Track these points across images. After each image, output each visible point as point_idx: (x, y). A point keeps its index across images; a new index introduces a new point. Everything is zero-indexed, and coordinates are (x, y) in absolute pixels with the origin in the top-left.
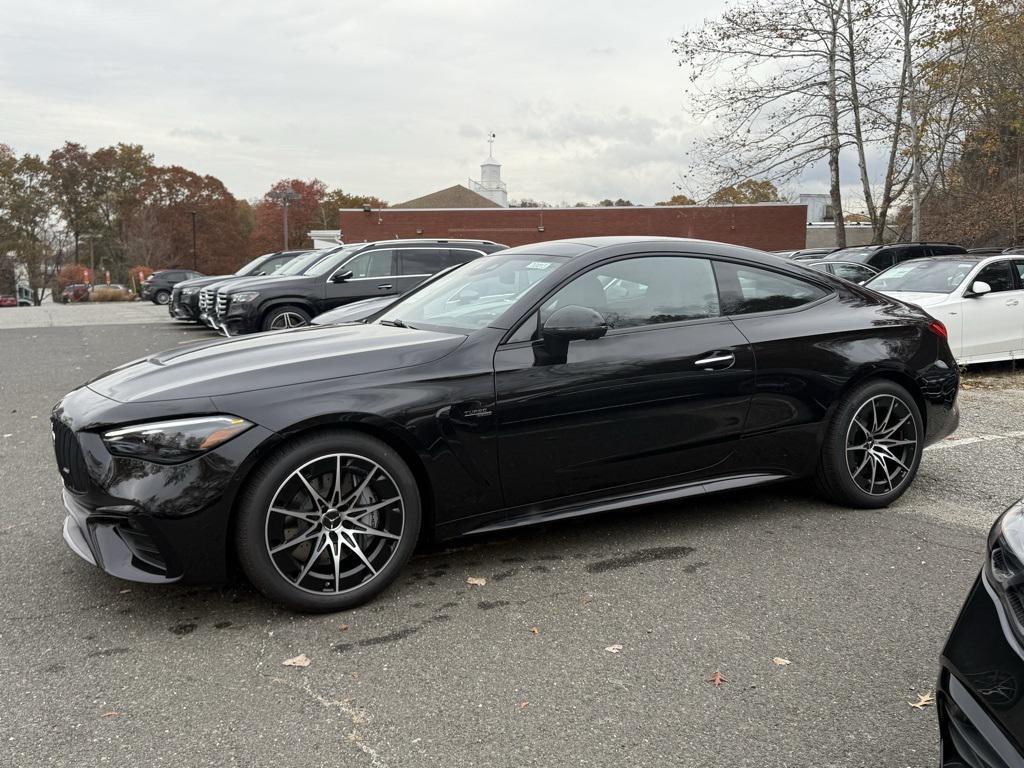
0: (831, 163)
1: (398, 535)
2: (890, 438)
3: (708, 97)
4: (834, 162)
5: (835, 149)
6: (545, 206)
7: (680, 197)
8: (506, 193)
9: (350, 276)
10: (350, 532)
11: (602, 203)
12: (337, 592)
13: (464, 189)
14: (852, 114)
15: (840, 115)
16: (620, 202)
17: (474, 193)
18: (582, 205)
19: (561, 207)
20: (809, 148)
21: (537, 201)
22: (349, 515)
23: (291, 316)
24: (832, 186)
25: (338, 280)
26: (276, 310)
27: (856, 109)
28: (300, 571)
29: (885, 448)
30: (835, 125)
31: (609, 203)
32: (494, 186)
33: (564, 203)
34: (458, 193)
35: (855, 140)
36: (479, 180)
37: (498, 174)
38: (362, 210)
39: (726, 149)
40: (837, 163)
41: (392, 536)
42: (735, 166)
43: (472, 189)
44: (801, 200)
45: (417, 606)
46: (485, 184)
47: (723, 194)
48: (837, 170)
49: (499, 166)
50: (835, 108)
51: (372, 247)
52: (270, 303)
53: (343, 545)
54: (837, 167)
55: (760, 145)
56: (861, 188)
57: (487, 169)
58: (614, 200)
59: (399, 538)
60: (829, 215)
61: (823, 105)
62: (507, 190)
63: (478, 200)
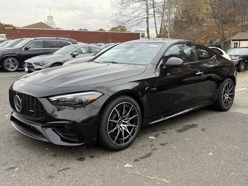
0: (146, 22)
1: (137, 126)
2: (229, 93)
3: (116, 2)
4: (147, 22)
5: (148, 18)
6: (63, 29)
7: (101, 29)
8: (55, 25)
9: (30, 48)
10: (125, 126)
11: (79, 30)
12: (123, 144)
13: (43, 23)
14: (152, 10)
15: (149, 9)
16: (84, 30)
17: (46, 25)
18: (74, 30)
19: (67, 30)
20: (142, 18)
21: (60, 28)
22: (124, 121)
23: (12, 60)
24: (147, 28)
25: (26, 49)
26: (7, 58)
27: (154, 8)
28: (115, 138)
29: (228, 95)
30: (148, 12)
31: (81, 30)
32: (51, 23)
33: (68, 29)
34: (41, 24)
35: (153, 16)
36: (47, 20)
37: (52, 19)
38: (13, 28)
39: (121, 17)
40: (148, 22)
41: (135, 126)
42: (123, 21)
43: (45, 23)
44: (136, 32)
45: (143, 146)
46: (49, 22)
47: (113, 29)
48: (148, 24)
49: (53, 17)
50: (147, 8)
51: (36, 39)
52: (5, 56)
53: (124, 129)
54: (148, 23)
55: (130, 16)
56: (155, 29)
57: (49, 18)
58: (83, 29)
59: (137, 127)
60: (143, 36)
61: (144, 7)
62: (55, 24)
63: (48, 27)
